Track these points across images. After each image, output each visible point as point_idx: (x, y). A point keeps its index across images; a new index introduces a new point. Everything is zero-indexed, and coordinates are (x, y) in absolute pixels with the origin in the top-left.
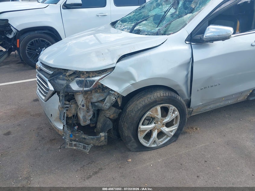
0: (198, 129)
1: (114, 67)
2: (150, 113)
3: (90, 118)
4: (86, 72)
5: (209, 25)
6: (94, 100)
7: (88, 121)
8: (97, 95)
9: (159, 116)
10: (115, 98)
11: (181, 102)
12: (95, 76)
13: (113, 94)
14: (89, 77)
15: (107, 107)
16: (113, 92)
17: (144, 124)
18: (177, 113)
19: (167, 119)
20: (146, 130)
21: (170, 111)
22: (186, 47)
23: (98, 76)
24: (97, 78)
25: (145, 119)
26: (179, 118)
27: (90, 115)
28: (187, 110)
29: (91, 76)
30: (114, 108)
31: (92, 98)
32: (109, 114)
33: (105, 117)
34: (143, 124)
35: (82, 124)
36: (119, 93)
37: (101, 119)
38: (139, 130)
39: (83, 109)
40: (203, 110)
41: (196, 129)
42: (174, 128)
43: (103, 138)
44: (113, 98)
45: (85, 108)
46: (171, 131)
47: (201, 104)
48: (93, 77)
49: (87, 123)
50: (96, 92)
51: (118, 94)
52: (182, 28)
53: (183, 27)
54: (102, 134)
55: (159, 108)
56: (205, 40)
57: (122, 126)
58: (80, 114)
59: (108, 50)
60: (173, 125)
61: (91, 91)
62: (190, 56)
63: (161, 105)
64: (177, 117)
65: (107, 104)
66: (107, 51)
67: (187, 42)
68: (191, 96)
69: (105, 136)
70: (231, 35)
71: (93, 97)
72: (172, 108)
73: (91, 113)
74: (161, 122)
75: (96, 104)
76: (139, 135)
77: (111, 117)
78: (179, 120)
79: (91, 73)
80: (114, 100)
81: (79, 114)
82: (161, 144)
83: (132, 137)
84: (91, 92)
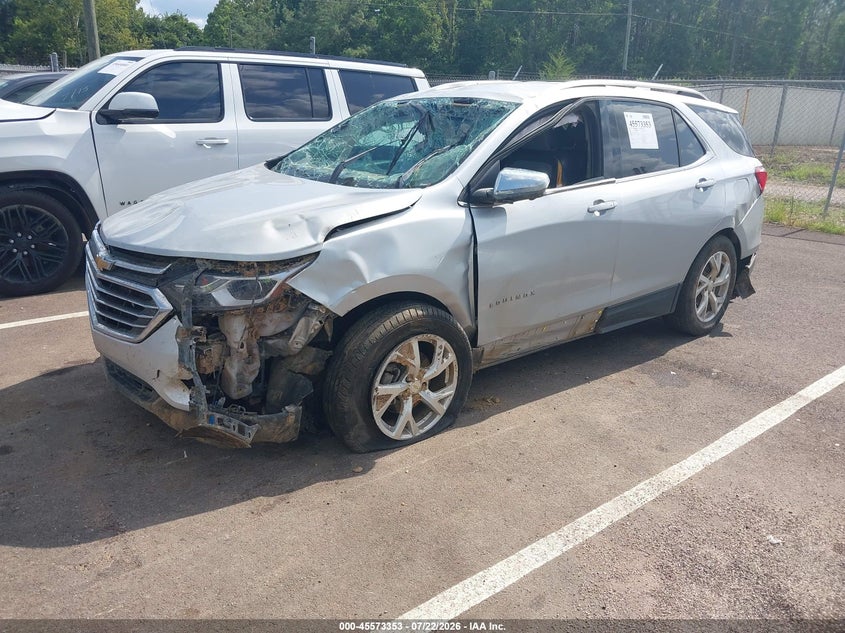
0: (498, 400)
1: (318, 253)
2: (397, 353)
3: (253, 378)
4: (258, 262)
5: (501, 169)
6: (269, 330)
7: (246, 386)
8: (276, 316)
9: (417, 361)
10: (321, 322)
11: (460, 331)
12: (277, 272)
13: (315, 312)
14: (262, 273)
15: (300, 346)
16: (316, 308)
17: (385, 380)
18: (452, 357)
19: (432, 372)
20: (390, 395)
21: (438, 350)
22: (460, 213)
23: (283, 271)
24: (280, 277)
25: (385, 371)
26: (456, 370)
27: (253, 372)
28: (471, 351)
29: (267, 271)
30: (314, 349)
31: (264, 326)
32: (300, 366)
33: (290, 373)
34: (381, 383)
35: (235, 395)
36: (330, 309)
37: (281, 379)
38: (375, 393)
39: (241, 353)
40: (503, 355)
41: (493, 400)
42: (449, 392)
43: (291, 419)
44: (315, 324)
45: (244, 350)
46: (441, 401)
47: (499, 338)
48: (272, 273)
49: (245, 390)
50: (277, 309)
51: (328, 310)
52: (449, 174)
53: (452, 171)
54: (290, 408)
55: (414, 343)
56: (497, 198)
57: (336, 388)
58: (232, 367)
59: (302, 217)
60: (444, 386)
61: (265, 306)
62: (470, 232)
63: (421, 337)
64: (451, 366)
65: (299, 339)
66: (298, 219)
67: (462, 203)
68: (476, 319)
69: (296, 413)
70: (544, 189)
71: (266, 321)
72: (441, 343)
73: (257, 364)
74: (420, 378)
75: (270, 342)
76: (374, 407)
77: (309, 369)
78: (456, 374)
79: (268, 265)
80: (316, 327)
81: (228, 368)
82: (422, 431)
83: (357, 413)
84: (266, 309)
